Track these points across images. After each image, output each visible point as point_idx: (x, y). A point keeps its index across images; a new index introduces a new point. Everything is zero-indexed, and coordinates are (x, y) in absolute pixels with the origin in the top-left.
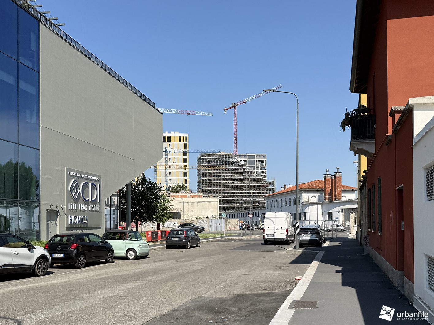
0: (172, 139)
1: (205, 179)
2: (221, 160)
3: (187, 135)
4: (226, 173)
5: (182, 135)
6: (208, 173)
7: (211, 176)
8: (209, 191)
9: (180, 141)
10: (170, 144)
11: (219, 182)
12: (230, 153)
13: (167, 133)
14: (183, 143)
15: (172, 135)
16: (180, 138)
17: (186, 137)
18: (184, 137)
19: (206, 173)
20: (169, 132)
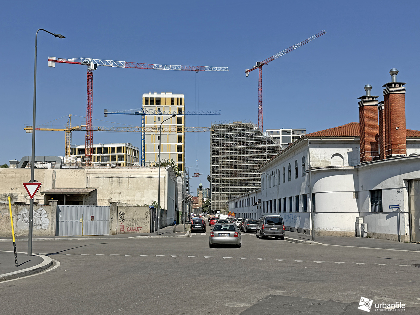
0: (162, 102)
1: (216, 157)
2: (238, 132)
3: (182, 96)
4: (243, 149)
5: (176, 96)
6: (220, 149)
7: (224, 153)
8: (221, 173)
9: (173, 103)
10: (159, 108)
11: (235, 161)
12: (249, 123)
13: (155, 93)
14: (176, 106)
15: (162, 96)
16: (173, 100)
17: (181, 99)
18: (178, 98)
19: (218, 150)
20: (159, 93)
